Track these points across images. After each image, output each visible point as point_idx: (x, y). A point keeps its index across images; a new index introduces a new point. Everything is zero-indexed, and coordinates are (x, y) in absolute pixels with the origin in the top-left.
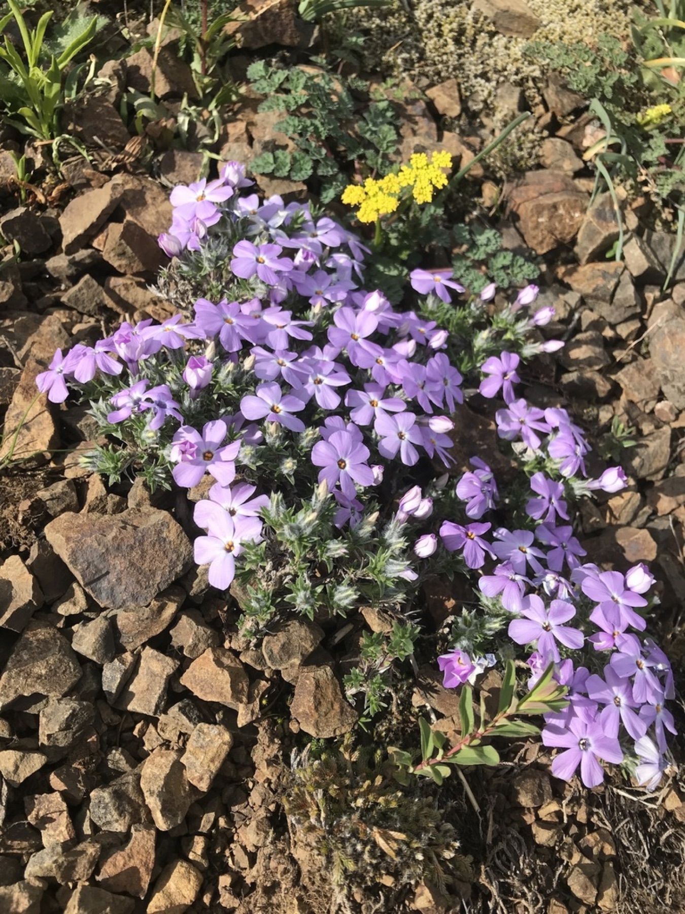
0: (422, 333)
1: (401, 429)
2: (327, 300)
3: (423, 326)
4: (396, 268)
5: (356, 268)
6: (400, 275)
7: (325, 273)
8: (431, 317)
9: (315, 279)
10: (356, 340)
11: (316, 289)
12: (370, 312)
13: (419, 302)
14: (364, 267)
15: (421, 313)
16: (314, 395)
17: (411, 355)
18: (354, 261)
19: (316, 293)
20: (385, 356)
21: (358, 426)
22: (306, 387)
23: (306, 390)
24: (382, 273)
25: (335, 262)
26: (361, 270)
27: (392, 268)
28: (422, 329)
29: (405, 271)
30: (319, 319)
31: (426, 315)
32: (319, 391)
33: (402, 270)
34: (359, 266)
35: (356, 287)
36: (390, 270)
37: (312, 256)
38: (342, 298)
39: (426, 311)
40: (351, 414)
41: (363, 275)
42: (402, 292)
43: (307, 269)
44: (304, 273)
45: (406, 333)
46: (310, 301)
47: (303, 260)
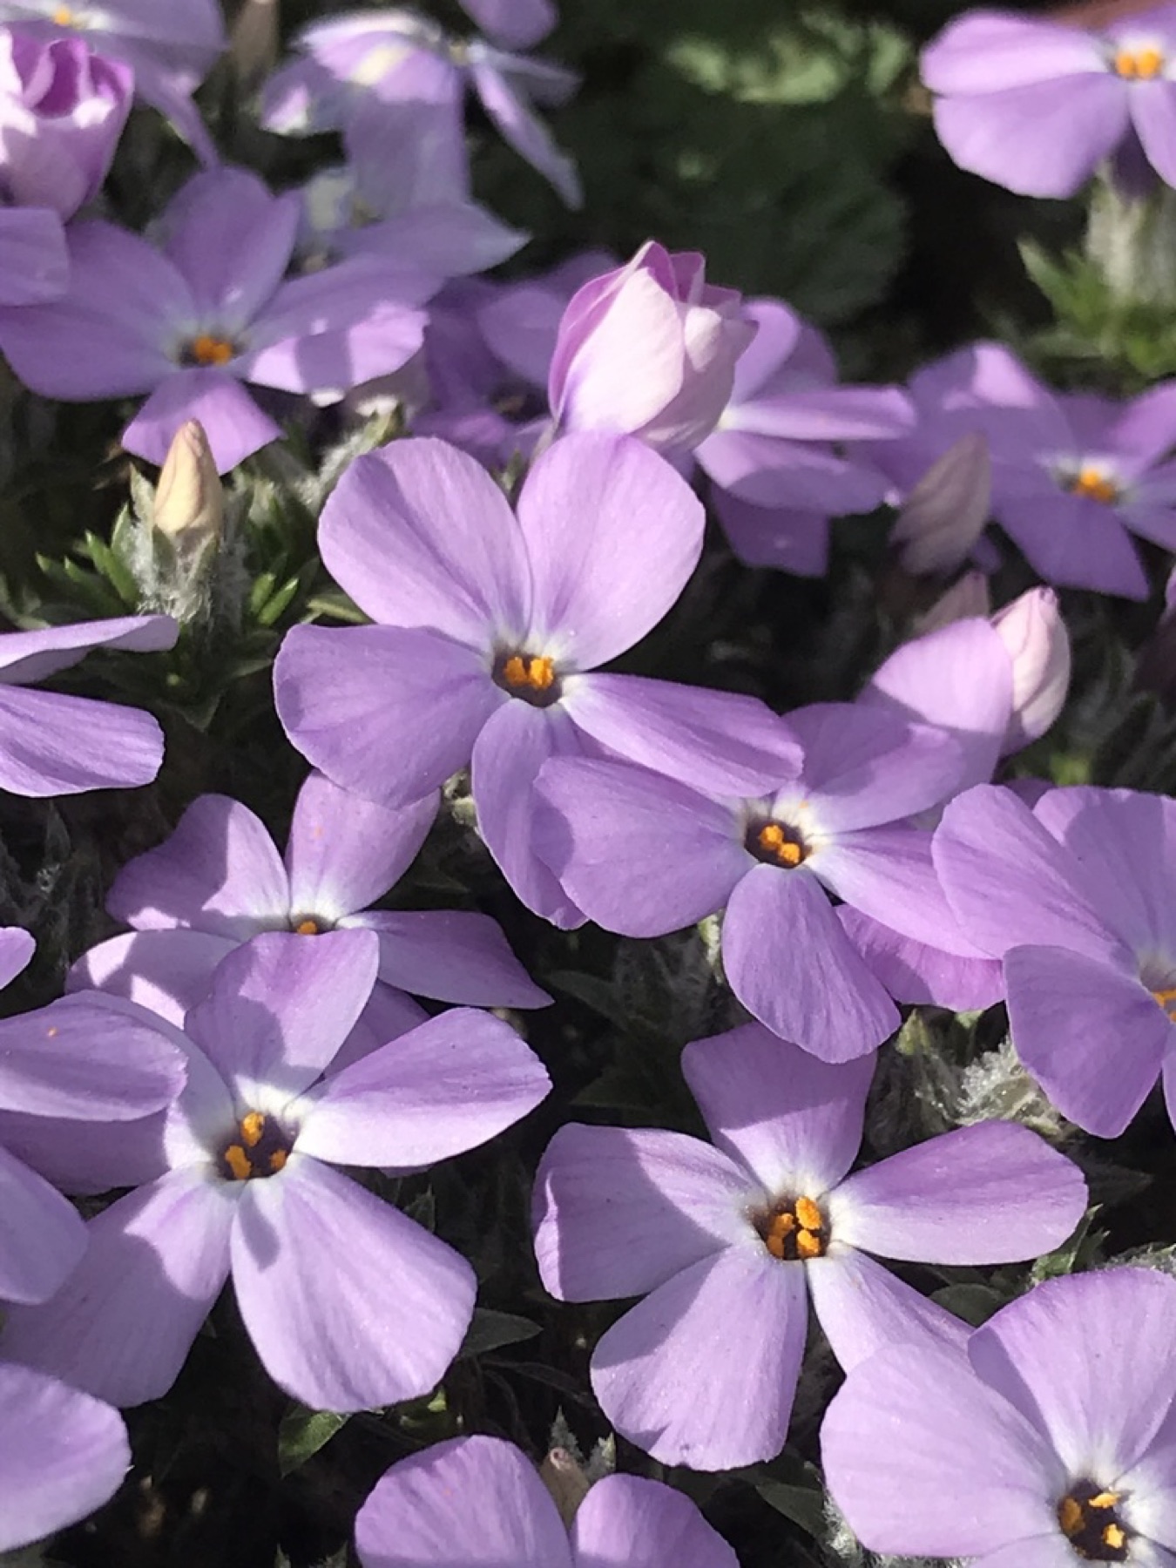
0: (1101, 499)
1: (1072, 1456)
2: (269, 401)
3: (1095, 442)
4: (814, 42)
5: (497, 99)
6: (853, 93)
7: (250, 186)
8: (1139, 352)
9: (172, 250)
10: (544, 696)
11: (189, 326)
12: (621, 443)
13: (1033, 258)
14: (558, 79)
15: (1060, 340)
16: (227, 1294)
17: (1038, 717)
18: (477, 52)
19: (189, 357)
20: (817, 780)
21: (684, 1478)
22: (144, 1224)
23: (143, 1253)
24: (723, 101)
25: (323, 82)
26: (541, 108)
27: (785, 47)
28: (1096, 470)
29: (890, 52)
30: (214, 576)
31: (1105, 346)
32: (264, 1246)
33: (866, 55)
34: (510, 78)
35: (505, 243)
36: (773, 67)
37: (101, 75)
38: (389, 363)
39: (1099, 321)
40: (604, 1380)
41: (562, 142)
42: (890, 213)
43: (73, 188)
44: (48, 222)
45: (972, 527)
46: (134, 438)
47: (27, 123)
